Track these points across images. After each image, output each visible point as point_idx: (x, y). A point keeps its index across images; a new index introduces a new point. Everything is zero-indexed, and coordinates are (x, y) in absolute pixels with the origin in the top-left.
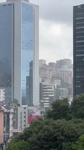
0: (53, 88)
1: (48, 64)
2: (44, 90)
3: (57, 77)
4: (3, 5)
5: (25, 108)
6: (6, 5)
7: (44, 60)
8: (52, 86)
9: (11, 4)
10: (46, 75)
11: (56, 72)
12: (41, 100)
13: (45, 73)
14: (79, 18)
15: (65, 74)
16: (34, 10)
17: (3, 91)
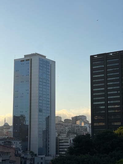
0: (69, 142)
1: (63, 121)
2: (60, 144)
3: (73, 132)
4: (21, 61)
5: (42, 158)
6: (24, 60)
7: (60, 117)
8: (68, 140)
9: (29, 60)
10: (62, 130)
11: (72, 127)
12: (58, 154)
13: (61, 128)
14: (96, 67)
15: (80, 129)
16: (51, 65)
17: (20, 143)
